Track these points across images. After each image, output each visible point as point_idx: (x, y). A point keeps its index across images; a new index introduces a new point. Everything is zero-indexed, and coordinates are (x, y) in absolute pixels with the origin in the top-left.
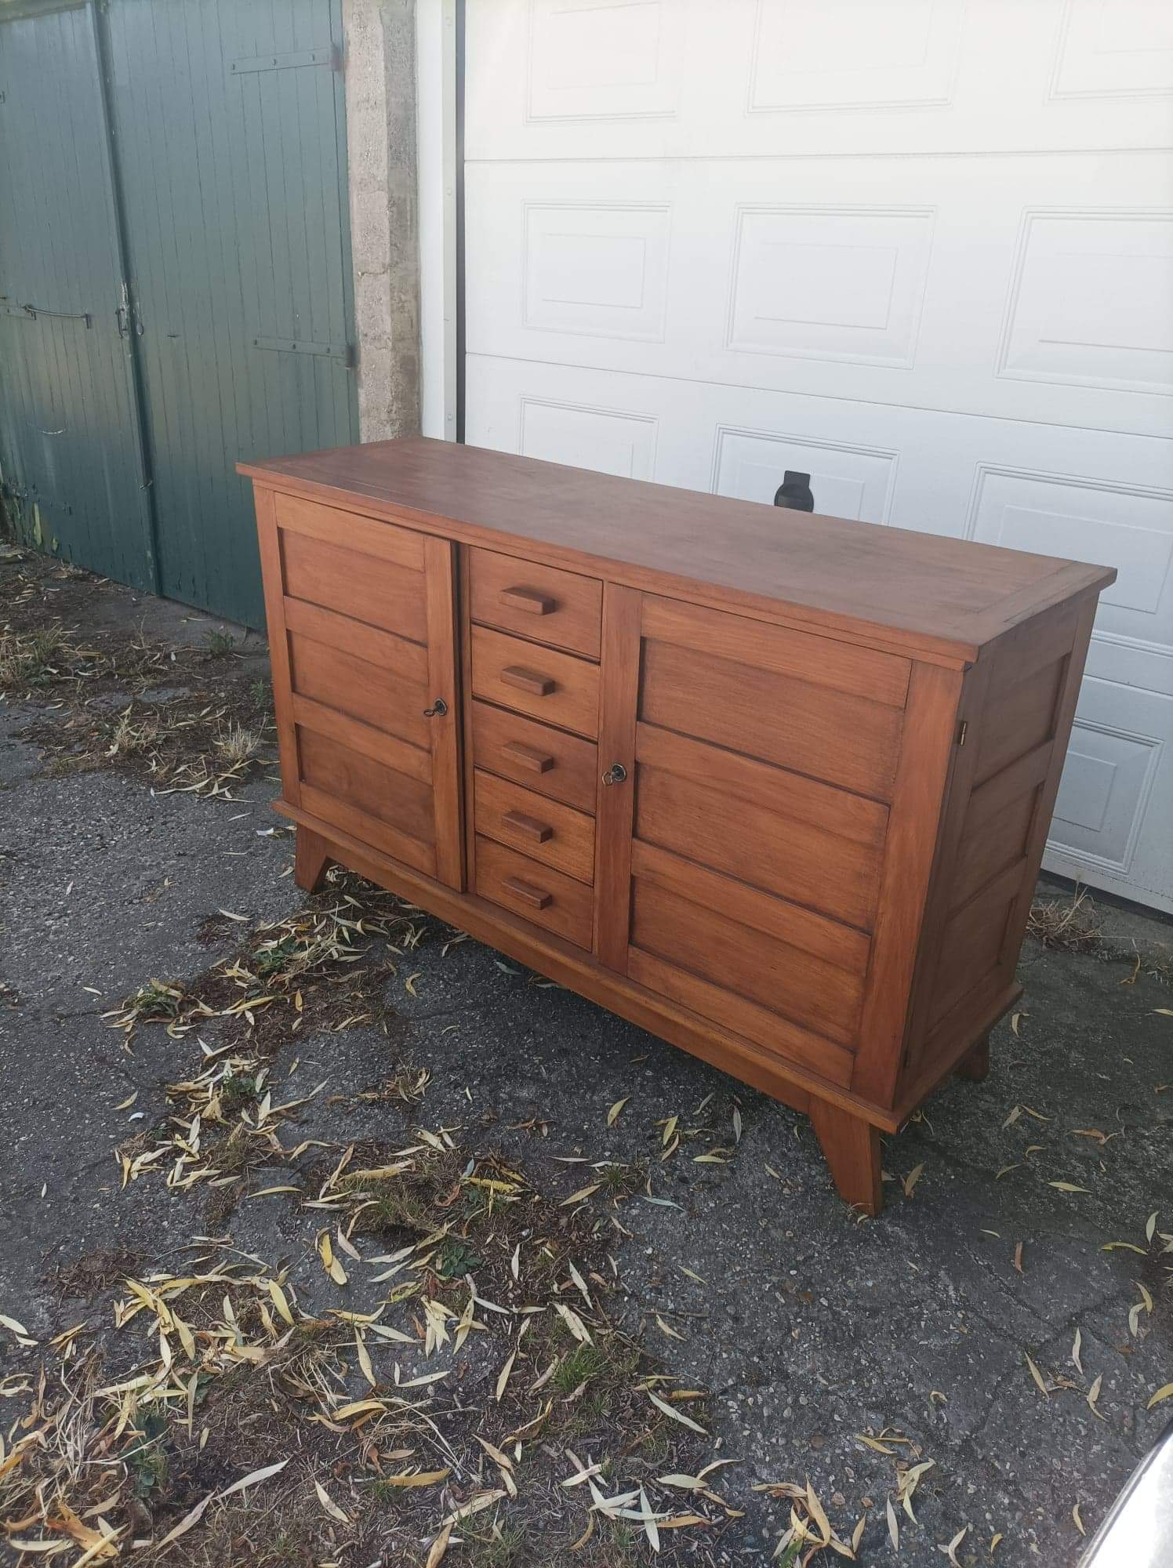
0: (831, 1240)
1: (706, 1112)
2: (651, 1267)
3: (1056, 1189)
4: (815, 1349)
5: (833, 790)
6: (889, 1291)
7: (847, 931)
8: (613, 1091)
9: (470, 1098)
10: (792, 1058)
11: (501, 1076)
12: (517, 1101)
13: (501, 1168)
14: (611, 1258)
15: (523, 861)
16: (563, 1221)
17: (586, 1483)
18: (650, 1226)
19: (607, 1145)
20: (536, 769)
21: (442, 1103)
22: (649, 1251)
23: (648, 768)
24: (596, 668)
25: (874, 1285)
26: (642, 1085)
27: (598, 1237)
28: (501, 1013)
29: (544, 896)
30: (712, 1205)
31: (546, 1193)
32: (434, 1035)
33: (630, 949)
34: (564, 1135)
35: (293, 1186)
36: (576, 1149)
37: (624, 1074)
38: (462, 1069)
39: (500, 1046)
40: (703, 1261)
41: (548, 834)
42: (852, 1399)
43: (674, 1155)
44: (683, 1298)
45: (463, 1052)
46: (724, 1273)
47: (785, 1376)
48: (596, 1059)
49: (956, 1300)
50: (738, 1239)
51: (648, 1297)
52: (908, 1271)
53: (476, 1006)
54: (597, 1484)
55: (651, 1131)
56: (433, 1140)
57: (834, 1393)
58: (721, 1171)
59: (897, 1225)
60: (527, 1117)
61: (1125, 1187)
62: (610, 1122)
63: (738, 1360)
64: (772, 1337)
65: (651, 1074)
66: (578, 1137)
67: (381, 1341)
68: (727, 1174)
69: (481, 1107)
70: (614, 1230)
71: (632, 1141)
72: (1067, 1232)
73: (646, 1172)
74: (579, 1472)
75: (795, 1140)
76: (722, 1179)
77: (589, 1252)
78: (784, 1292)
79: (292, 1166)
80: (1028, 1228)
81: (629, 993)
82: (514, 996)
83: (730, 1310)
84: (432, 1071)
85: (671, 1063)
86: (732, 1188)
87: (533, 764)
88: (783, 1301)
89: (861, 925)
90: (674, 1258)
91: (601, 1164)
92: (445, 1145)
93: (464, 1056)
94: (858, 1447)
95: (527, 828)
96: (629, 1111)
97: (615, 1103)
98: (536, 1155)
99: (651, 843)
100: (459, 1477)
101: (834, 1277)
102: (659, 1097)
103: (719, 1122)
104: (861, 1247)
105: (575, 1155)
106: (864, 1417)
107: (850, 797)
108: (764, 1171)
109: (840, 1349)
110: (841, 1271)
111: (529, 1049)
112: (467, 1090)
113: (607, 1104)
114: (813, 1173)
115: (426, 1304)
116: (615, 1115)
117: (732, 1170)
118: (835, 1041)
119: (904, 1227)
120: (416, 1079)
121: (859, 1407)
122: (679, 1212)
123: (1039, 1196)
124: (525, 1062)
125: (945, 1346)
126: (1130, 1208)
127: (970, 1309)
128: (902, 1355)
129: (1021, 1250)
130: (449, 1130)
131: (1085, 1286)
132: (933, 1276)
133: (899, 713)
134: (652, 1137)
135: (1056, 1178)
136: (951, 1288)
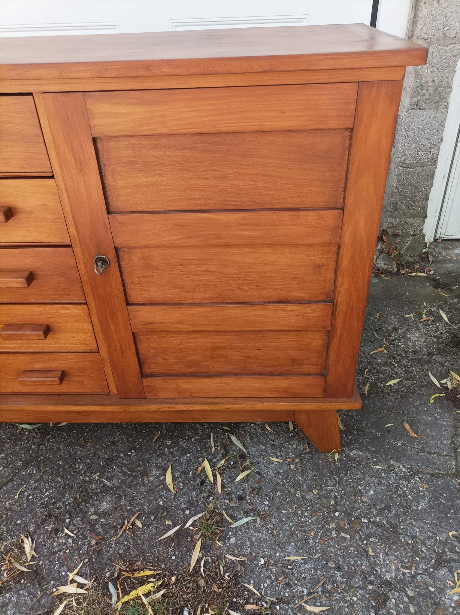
0: (336, 480)
1: (218, 446)
2: (272, 572)
3: (390, 386)
4: (386, 554)
5: (296, 213)
6: (382, 489)
7: (314, 306)
8: (158, 468)
9: (73, 535)
11: (80, 504)
12: (105, 514)
13: (133, 574)
14: (246, 585)
15: (28, 357)
16: (202, 583)
18: (248, 543)
19: (183, 506)
20: (22, 286)
21: (54, 553)
22: (262, 561)
23: (127, 250)
24: (50, 182)
25: (374, 491)
26: (172, 453)
27: (228, 576)
28: (48, 459)
29: (59, 374)
30: (267, 503)
31: (175, 570)
32: (11, 504)
33: (144, 380)
34: (153, 518)
36: (167, 523)
37: (155, 451)
38: (50, 517)
39: (65, 483)
40: (292, 543)
41: (47, 330)
42: (426, 570)
43: (223, 486)
44: (304, 579)
45: (42, 504)
46: (308, 543)
47: (390, 585)
48: (132, 453)
49: (408, 472)
50: (296, 514)
51: (287, 595)
52: (379, 472)
53: (26, 464)
55: (198, 479)
56: (71, 589)
57: (416, 574)
58: (254, 477)
59: (353, 450)
60: (120, 521)
61: (409, 368)
62: (172, 489)
63: (363, 596)
64: (364, 564)
65: (170, 442)
66: (162, 513)
68: (258, 477)
69: (84, 537)
70: (232, 562)
71: (194, 493)
72: (412, 404)
73: (217, 508)
75: (271, 433)
76: (258, 482)
77: (232, 592)
78: (344, 530)
80: (399, 413)
81: (153, 407)
82: (48, 441)
83: (331, 565)
84: (29, 533)
85: (176, 428)
86: (267, 485)
87: (18, 282)
88: (348, 536)
89: (323, 299)
90: (278, 555)
91: (190, 522)
92: (81, 586)
93: (45, 506)
95: (28, 333)
96: (177, 475)
97: (165, 474)
98: (146, 545)
99: (144, 304)
101: (355, 501)
102: (186, 454)
103: (228, 448)
104: (350, 473)
105: (169, 528)
106: (440, 577)
107: (311, 213)
108: (273, 462)
109: (394, 543)
110: (355, 496)
111: (85, 473)
112: (66, 531)
113: (161, 478)
114: (295, 446)
116: (171, 482)
117: (258, 473)
118: (309, 375)
119: (356, 448)
120: (20, 547)
121: (432, 572)
122: (255, 520)
123: (388, 394)
124: (89, 483)
125: (428, 502)
126: (420, 376)
127: (418, 473)
128: (419, 523)
129: (407, 426)
130: (76, 571)
131: (442, 426)
132: (390, 466)
133: (347, 133)
134: (203, 482)
135: (385, 380)
136: (401, 467)
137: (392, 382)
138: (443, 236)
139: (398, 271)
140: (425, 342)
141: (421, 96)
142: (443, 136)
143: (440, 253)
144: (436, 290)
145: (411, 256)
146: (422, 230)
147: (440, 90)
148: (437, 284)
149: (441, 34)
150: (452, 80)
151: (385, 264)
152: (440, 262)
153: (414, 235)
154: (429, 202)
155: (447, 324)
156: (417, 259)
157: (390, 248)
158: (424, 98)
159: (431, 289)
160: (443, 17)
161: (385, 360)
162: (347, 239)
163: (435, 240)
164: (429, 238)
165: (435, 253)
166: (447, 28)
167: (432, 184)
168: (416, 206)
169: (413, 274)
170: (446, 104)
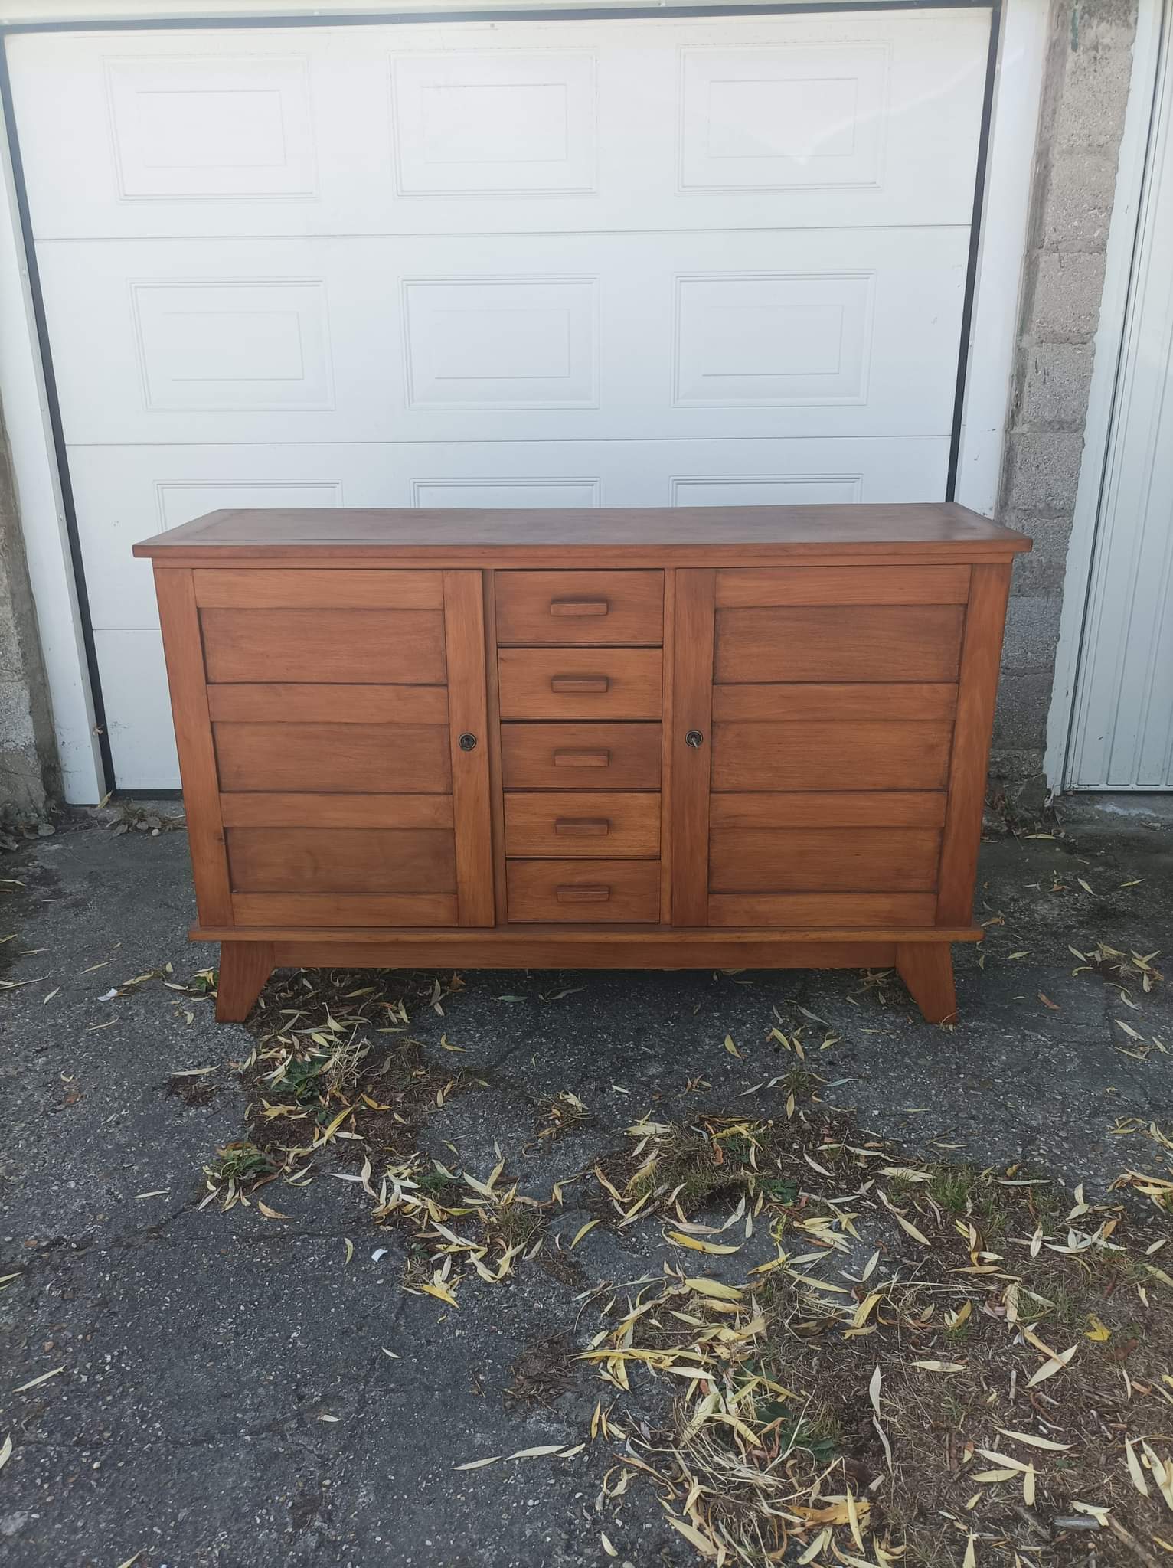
0: (954, 1048)
1: (786, 1018)
2: (890, 1120)
3: (1014, 959)
4: (1029, 1106)
6: (1017, 1056)
7: (926, 796)
8: (710, 1037)
9: (625, 1092)
10: (884, 924)
12: (657, 1077)
13: (716, 1121)
14: (862, 1129)
16: (805, 1126)
17: (1043, 1246)
18: (854, 1099)
19: (758, 1069)
20: (602, 764)
22: (876, 1113)
23: (724, 724)
24: (659, 651)
25: (1007, 1057)
26: (724, 1024)
27: (837, 1123)
28: (556, 1029)
30: (868, 1067)
33: (710, 899)
34: (722, 1079)
35: (591, 1220)
36: (743, 1083)
37: (701, 1023)
40: (909, 1099)
42: (1080, 1118)
43: (805, 1052)
44: (931, 1126)
45: (570, 1067)
46: (930, 1098)
47: (1037, 1129)
48: (670, 1024)
49: (1049, 1041)
50: (909, 1077)
51: (912, 1137)
52: (1010, 1040)
54: (1048, 1242)
55: (770, 1047)
57: (1069, 1121)
58: (843, 1045)
59: (972, 1021)
60: (681, 1082)
61: (1040, 941)
62: (738, 1055)
63: (1006, 1137)
64: (1003, 1114)
65: (718, 1014)
66: (733, 1075)
67: (811, 1266)
68: (849, 1045)
69: (641, 1093)
70: (839, 1113)
71: (768, 1059)
72: (1048, 977)
73: (804, 1071)
74: (1030, 1246)
76: (851, 1049)
77: (847, 1134)
78: (973, 1089)
79: (567, 1208)
80: (1031, 985)
82: (547, 1013)
83: (962, 1115)
86: (864, 1052)
88: (980, 1093)
89: (936, 787)
90: (893, 1108)
91: (773, 1082)
93: (576, 1069)
94: (1117, 1138)
96: (740, 1042)
98: (724, 1101)
99: (729, 793)
100: (977, 1298)
101: (984, 1065)
102: (744, 1025)
103: (800, 1019)
104: (972, 1042)
105: (747, 1087)
106: (1098, 1122)
107: (925, 686)
108: (865, 1033)
109: (1039, 1098)
110: (983, 1061)
112: (616, 1088)
114: (892, 1019)
115: (802, 1226)
116: (735, 1050)
117: (848, 1042)
118: (919, 892)
119: (977, 1020)
122: (857, 1082)
123: (1012, 967)
125: (1078, 1066)
126: (1056, 950)
127: (1062, 1041)
128: (1068, 1082)
129: (1043, 998)
130: (646, 1118)
131: (1091, 999)
132: (1024, 1036)
133: (962, 609)
134: (777, 1050)
135: (1007, 953)
136: (1040, 1036)
137: (1017, 955)
138: (1075, 786)
139: (1010, 832)
140: (1058, 915)
141: (1025, 579)
142: (1060, 632)
143: (1073, 809)
144: (1072, 857)
145: (1026, 810)
146: (1041, 768)
147: (1049, 572)
148: (1070, 849)
149: (1043, 504)
150: (1064, 560)
151: (988, 820)
152: (1074, 822)
153: (1029, 776)
154: (1048, 727)
155: (1090, 894)
156: (1037, 814)
157: (994, 797)
158: (1028, 581)
159: (1062, 855)
160: (1044, 485)
161: (1003, 933)
162: (963, 715)
163: (1064, 793)
164: (1054, 783)
165: (1064, 809)
166: (1051, 498)
167: (1050, 699)
168: (1028, 731)
169: (1033, 836)
170: (1059, 590)
